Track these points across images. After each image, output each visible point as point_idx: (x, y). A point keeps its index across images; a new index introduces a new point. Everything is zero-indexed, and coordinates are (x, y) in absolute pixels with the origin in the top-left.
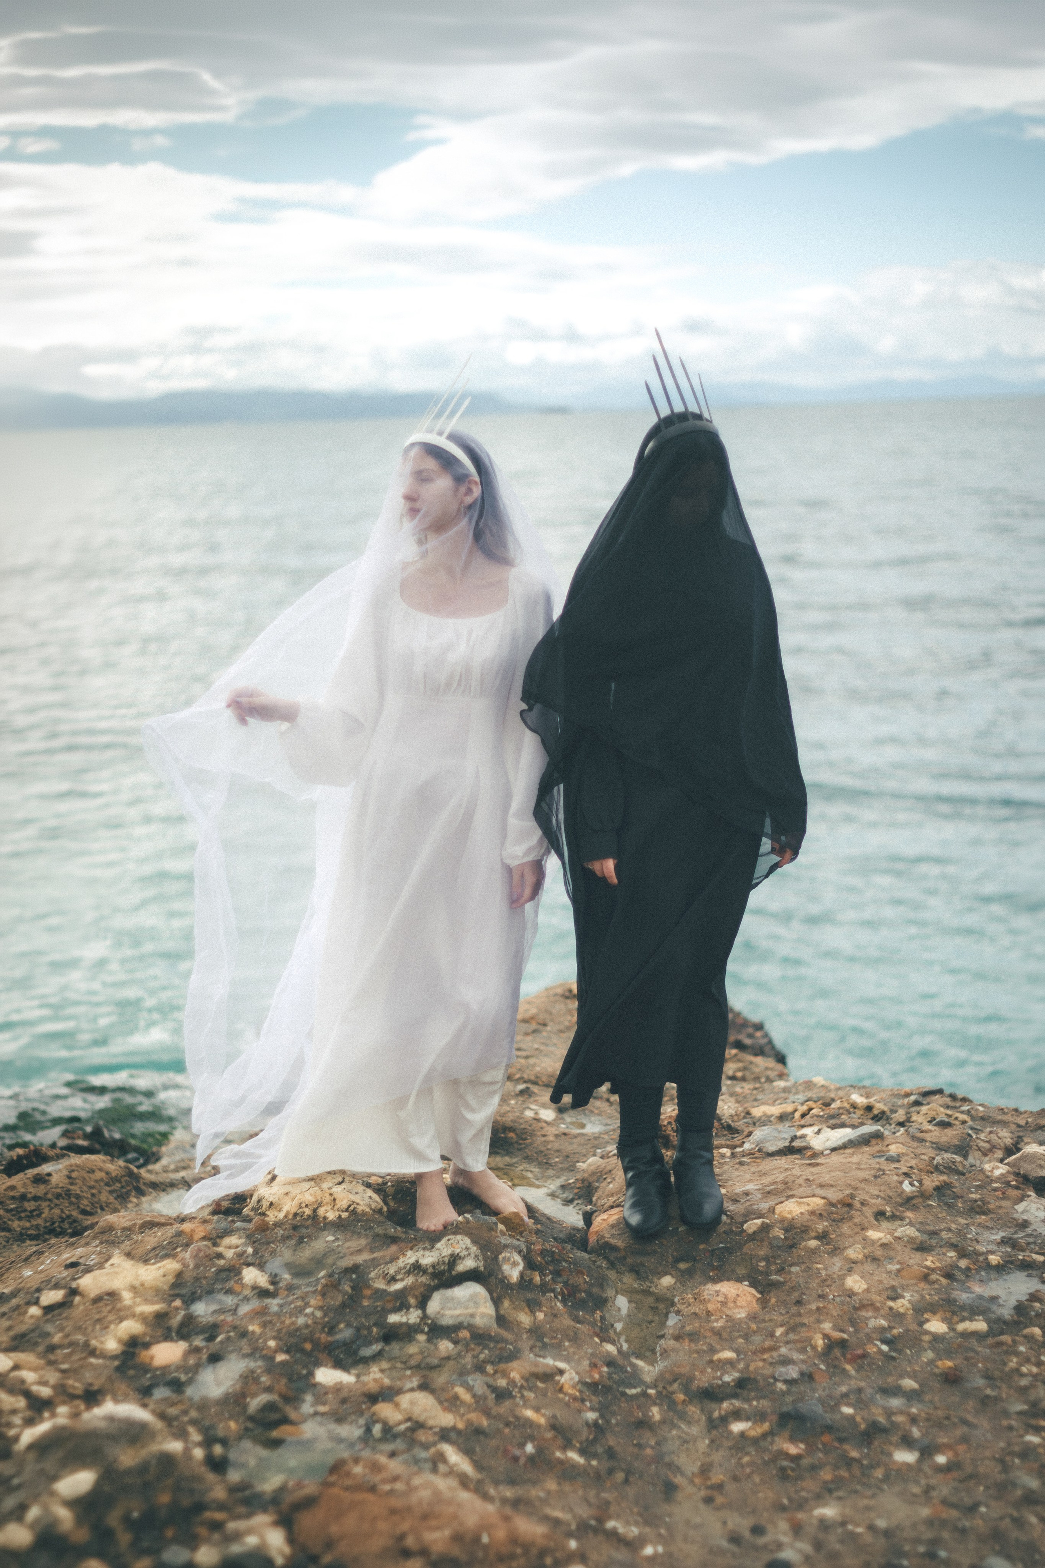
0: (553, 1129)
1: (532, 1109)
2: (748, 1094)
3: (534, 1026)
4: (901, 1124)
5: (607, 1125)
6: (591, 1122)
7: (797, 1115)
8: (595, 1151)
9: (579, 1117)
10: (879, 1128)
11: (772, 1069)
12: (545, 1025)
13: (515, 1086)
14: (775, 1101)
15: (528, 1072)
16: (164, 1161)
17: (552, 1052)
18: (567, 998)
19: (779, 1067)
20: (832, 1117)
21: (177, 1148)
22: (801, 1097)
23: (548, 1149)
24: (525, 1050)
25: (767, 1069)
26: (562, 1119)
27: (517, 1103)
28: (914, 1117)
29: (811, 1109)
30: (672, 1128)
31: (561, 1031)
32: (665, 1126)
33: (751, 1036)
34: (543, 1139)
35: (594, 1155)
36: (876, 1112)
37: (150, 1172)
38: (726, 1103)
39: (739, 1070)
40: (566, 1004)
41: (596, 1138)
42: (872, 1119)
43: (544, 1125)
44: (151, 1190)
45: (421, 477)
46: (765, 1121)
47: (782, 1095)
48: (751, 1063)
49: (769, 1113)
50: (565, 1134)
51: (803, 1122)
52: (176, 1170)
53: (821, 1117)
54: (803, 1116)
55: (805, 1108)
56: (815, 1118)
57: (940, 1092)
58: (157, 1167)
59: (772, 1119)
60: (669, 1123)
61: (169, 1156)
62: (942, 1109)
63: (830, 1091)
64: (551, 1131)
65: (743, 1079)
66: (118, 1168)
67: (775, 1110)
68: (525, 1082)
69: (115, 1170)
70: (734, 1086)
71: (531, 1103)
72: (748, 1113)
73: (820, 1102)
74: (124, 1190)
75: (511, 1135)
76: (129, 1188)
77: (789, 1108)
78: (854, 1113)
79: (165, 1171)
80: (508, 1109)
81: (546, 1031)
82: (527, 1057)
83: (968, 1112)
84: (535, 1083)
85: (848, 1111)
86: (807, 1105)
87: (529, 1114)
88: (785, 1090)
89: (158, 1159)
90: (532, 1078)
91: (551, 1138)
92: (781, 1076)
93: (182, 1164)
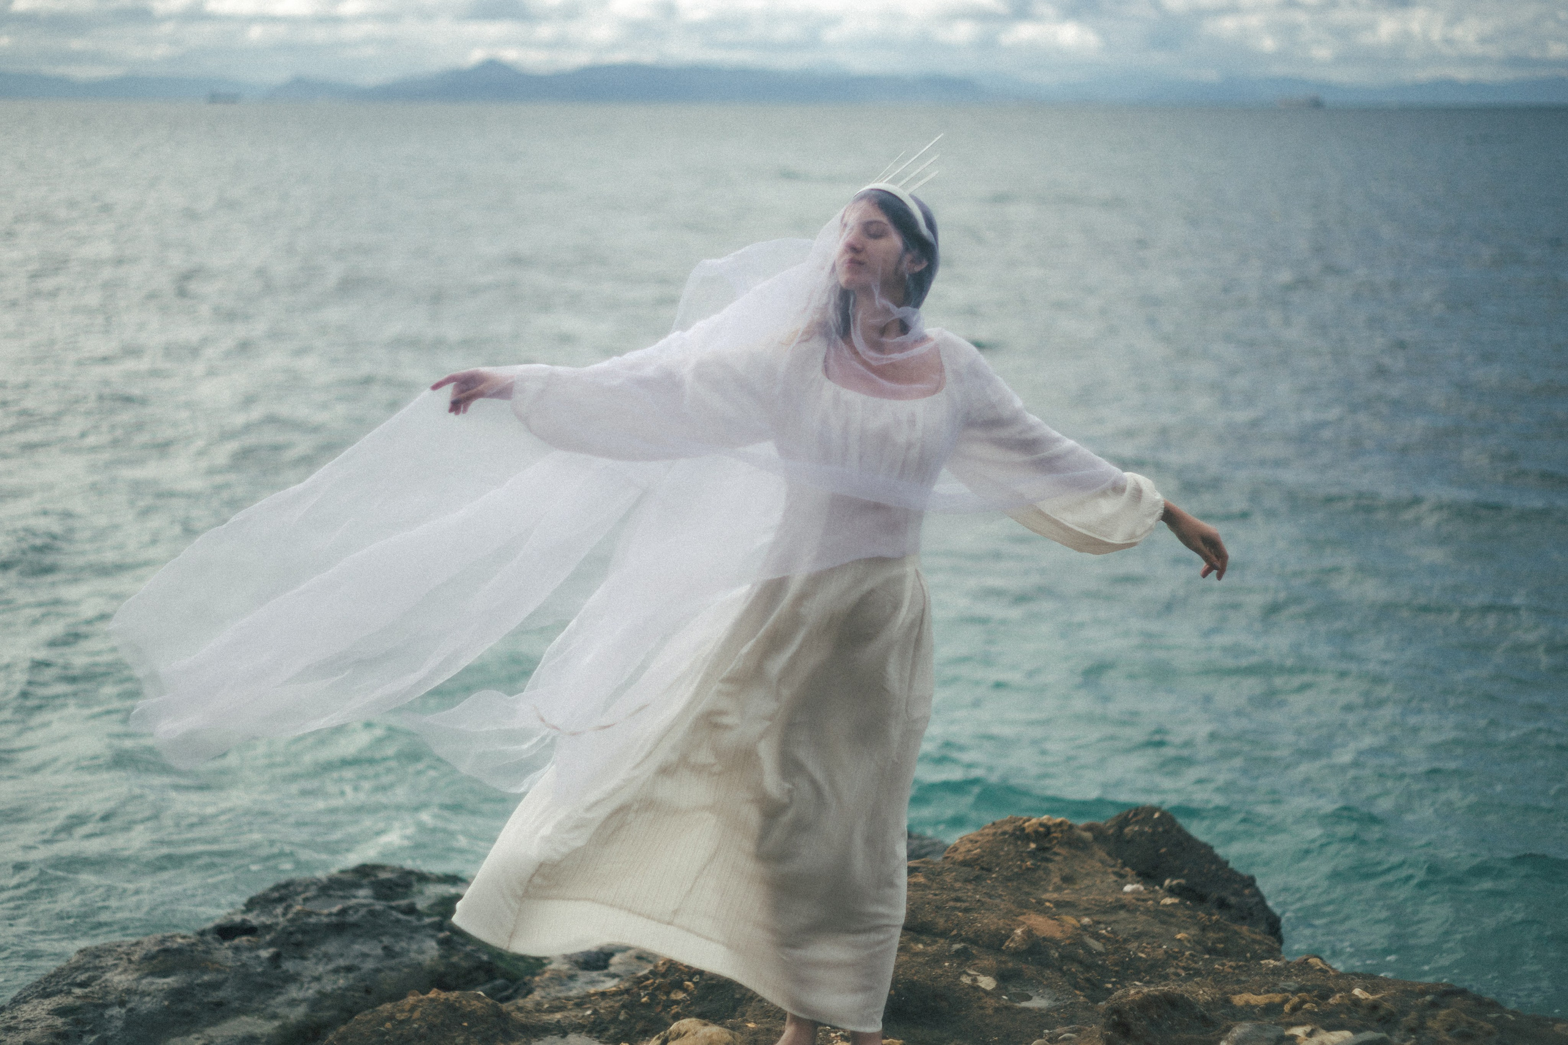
0: (992, 1001)
1: (969, 975)
2: (1229, 973)
3: (977, 871)
4: (1412, 1030)
5: (1057, 1000)
6: (1038, 995)
7: (1287, 1008)
8: (1042, 1031)
9: (1025, 988)
10: (1384, 1035)
11: (1259, 943)
12: (989, 870)
13: (950, 945)
14: (1261, 987)
15: (966, 928)
16: (537, 995)
17: (997, 906)
18: (1018, 838)
19: (1270, 940)
20: (1327, 1015)
21: (551, 979)
22: (1292, 984)
23: (987, 1025)
24: (964, 901)
25: (1254, 941)
26: (1006, 988)
27: (951, 965)
28: (1430, 1023)
29: (1304, 1002)
30: (1135, 1015)
31: (1008, 879)
32: (1126, 1012)
33: (1236, 893)
34: (981, 1012)
35: (1041, 1037)
36: (1382, 1012)
37: (520, 1009)
38: (1201, 987)
39: (1220, 941)
40: (1016, 845)
41: (1043, 1016)
42: (1379, 1020)
43: (982, 994)
44: (520, 1034)
45: (869, 230)
46: (1247, 1013)
47: (1270, 979)
48: (1236, 933)
49: (1252, 1002)
50: (1007, 1008)
51: (1292, 1019)
52: (552, 1010)
53: (1316, 1014)
54: (1294, 1009)
55: (1295, 1000)
56: (1308, 1015)
57: (1463, 992)
58: (528, 1002)
59: (1256, 1010)
60: (1131, 1009)
61: (543, 988)
62: (1463, 1015)
63: (1328, 979)
64: (991, 1002)
65: (1225, 953)
66: (484, 1006)
67: (1260, 1000)
68: (962, 941)
69: (482, 1008)
70: (1212, 962)
71: (969, 967)
72: (1227, 1001)
73: (1316, 993)
74: (490, 1033)
75: (944, 1004)
76: (494, 1031)
77: (1277, 998)
78: (1356, 1012)
79: (539, 1011)
80: (940, 972)
81: (991, 879)
82: (966, 910)
83: (1494, 1021)
84: (974, 942)
85: (1348, 1009)
86: (1299, 997)
87: (966, 980)
88: (1276, 971)
89: (530, 992)
90: (972, 936)
91: (990, 1011)
92: (1273, 953)
93: (557, 1003)
